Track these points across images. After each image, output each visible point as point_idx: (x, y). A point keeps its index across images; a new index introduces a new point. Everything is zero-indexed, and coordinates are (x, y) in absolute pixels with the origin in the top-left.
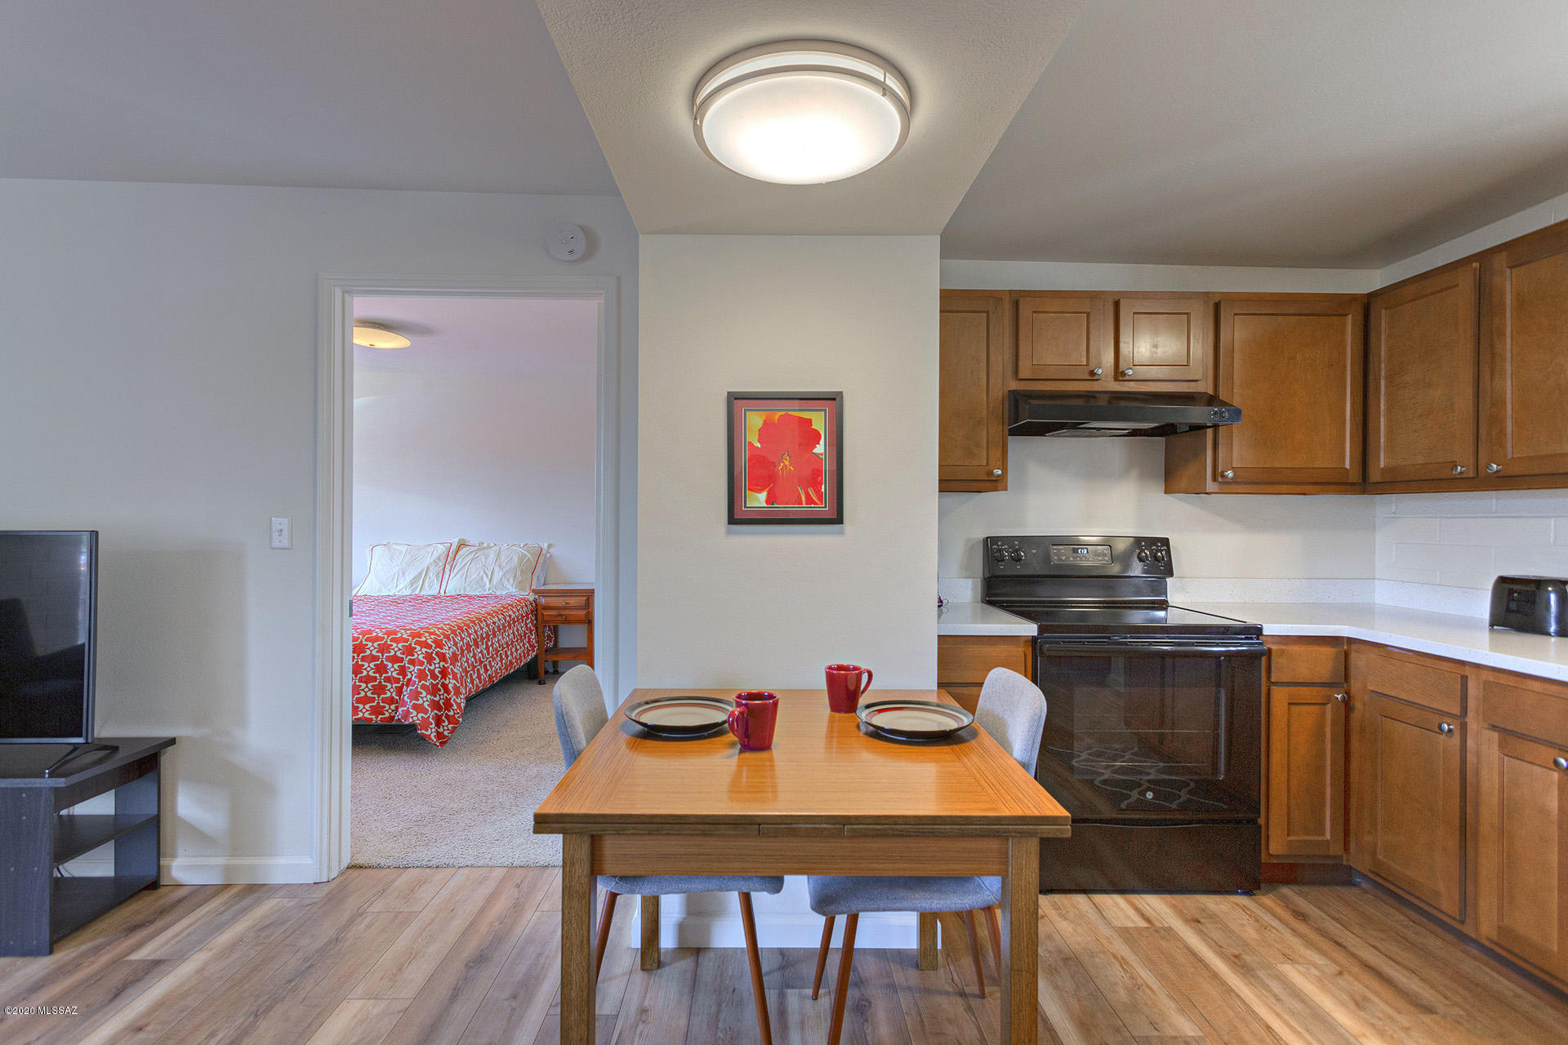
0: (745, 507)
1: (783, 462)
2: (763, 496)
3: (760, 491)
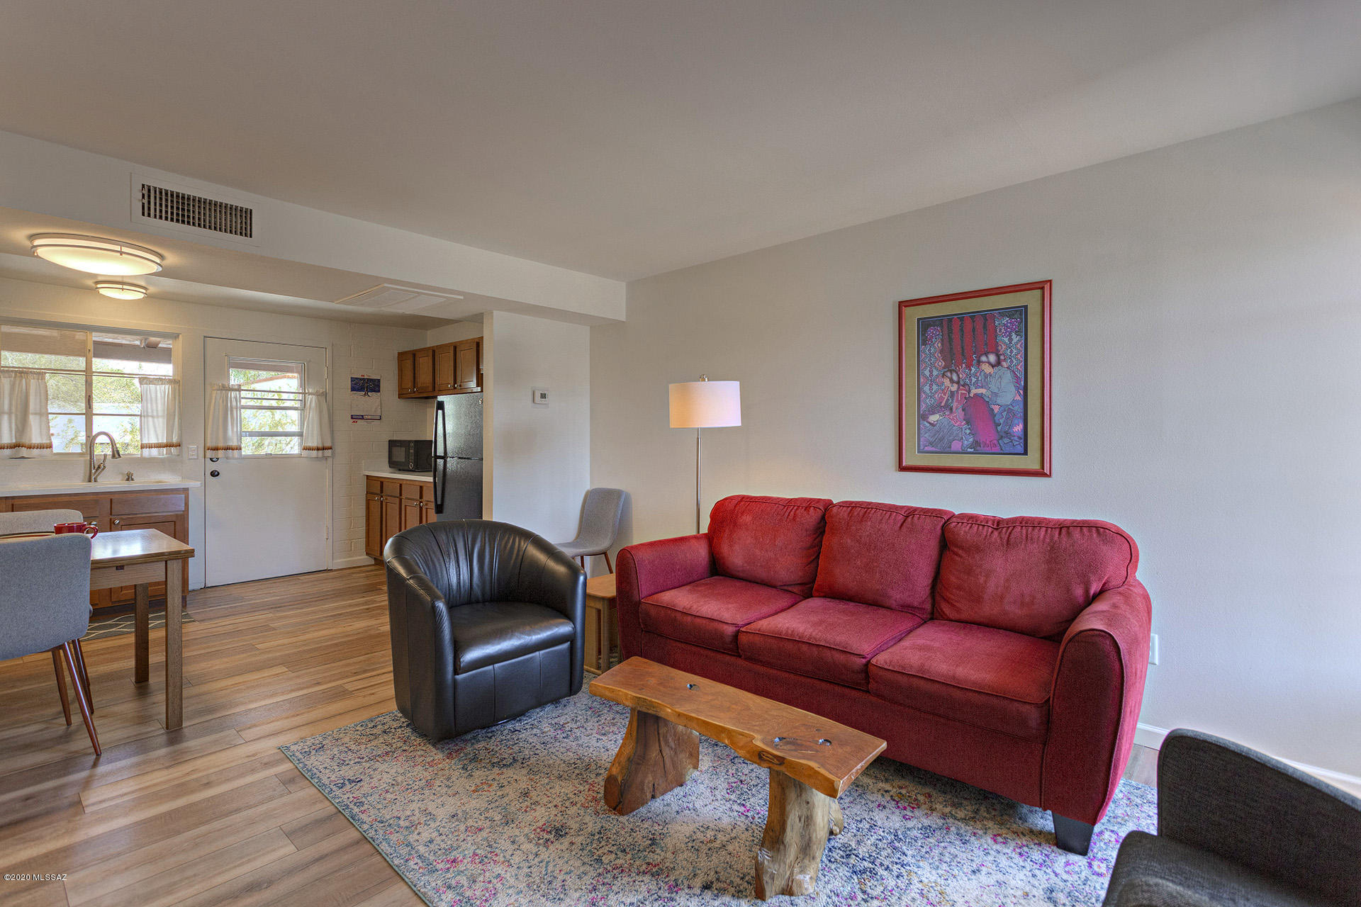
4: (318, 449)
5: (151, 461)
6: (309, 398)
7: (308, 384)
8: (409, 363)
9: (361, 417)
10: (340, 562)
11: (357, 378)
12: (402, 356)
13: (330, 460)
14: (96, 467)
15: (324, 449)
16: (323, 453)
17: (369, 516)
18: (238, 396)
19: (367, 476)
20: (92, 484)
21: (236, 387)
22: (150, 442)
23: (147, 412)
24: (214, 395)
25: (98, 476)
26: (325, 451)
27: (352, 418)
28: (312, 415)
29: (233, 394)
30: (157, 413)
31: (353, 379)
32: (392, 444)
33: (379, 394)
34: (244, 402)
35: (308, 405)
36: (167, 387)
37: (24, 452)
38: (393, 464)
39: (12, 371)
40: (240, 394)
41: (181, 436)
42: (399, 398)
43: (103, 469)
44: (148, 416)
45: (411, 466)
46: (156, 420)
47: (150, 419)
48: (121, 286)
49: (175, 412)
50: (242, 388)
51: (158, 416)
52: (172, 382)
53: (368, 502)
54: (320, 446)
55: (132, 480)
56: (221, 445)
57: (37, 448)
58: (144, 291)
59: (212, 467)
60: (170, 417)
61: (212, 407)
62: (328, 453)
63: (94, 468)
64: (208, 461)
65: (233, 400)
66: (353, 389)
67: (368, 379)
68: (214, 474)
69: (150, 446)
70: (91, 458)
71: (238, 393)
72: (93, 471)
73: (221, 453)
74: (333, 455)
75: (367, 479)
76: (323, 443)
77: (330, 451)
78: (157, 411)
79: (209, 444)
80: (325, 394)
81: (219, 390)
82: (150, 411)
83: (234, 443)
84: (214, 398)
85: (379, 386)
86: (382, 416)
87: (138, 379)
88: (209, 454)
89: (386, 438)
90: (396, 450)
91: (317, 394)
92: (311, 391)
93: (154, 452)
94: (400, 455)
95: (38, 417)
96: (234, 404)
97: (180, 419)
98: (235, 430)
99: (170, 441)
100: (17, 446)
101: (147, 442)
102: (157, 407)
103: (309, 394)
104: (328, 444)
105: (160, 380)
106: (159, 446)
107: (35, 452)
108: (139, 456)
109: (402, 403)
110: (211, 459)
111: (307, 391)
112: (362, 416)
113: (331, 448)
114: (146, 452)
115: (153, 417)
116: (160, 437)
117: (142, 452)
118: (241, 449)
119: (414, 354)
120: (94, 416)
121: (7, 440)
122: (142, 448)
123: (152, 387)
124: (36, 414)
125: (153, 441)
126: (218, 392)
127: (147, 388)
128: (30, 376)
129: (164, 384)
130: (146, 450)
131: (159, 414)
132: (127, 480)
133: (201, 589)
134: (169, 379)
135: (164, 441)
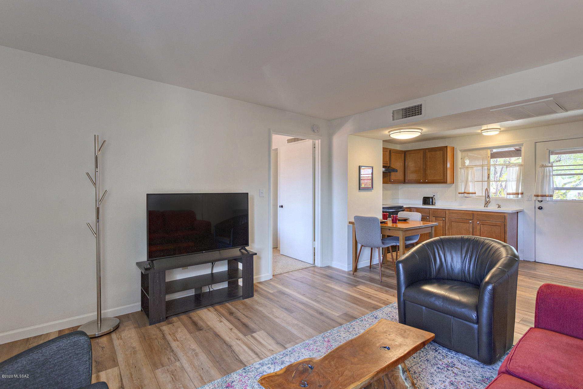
5: (510, 200)
18: (551, 169)
20: (486, 208)
21: (550, 165)
24: (539, 170)
25: (488, 205)
29: (549, 169)
34: (555, 173)
36: (517, 168)
37: (466, 195)
39: (465, 168)
40: (552, 169)
41: (522, 190)
44: (509, 181)
46: (512, 182)
47: (510, 182)
49: (520, 179)
50: (553, 166)
51: (513, 181)
52: (520, 165)
55: (500, 207)
56: (540, 194)
58: (499, 130)
59: (539, 204)
60: (518, 181)
64: (537, 202)
68: (540, 208)
69: (510, 194)
71: (551, 168)
72: (486, 203)
73: (543, 198)
79: (535, 194)
82: (510, 179)
83: (549, 193)
88: (537, 199)
93: (511, 196)
95: (472, 183)
97: (523, 182)
99: (517, 192)
100: (464, 193)
101: (509, 192)
102: (513, 177)
105: (515, 165)
106: (513, 194)
107: (471, 195)
108: (506, 198)
114: (509, 196)
115: (511, 181)
116: (513, 191)
118: (553, 197)
120: (491, 182)
121: (463, 191)
122: (507, 194)
123: (511, 168)
124: (471, 182)
125: (511, 192)
126: (540, 168)
127: (509, 170)
128: (469, 169)
129: (517, 167)
130: (508, 196)
131: (514, 180)
132: (498, 207)
133: (533, 262)
134: (518, 165)
135: (515, 192)
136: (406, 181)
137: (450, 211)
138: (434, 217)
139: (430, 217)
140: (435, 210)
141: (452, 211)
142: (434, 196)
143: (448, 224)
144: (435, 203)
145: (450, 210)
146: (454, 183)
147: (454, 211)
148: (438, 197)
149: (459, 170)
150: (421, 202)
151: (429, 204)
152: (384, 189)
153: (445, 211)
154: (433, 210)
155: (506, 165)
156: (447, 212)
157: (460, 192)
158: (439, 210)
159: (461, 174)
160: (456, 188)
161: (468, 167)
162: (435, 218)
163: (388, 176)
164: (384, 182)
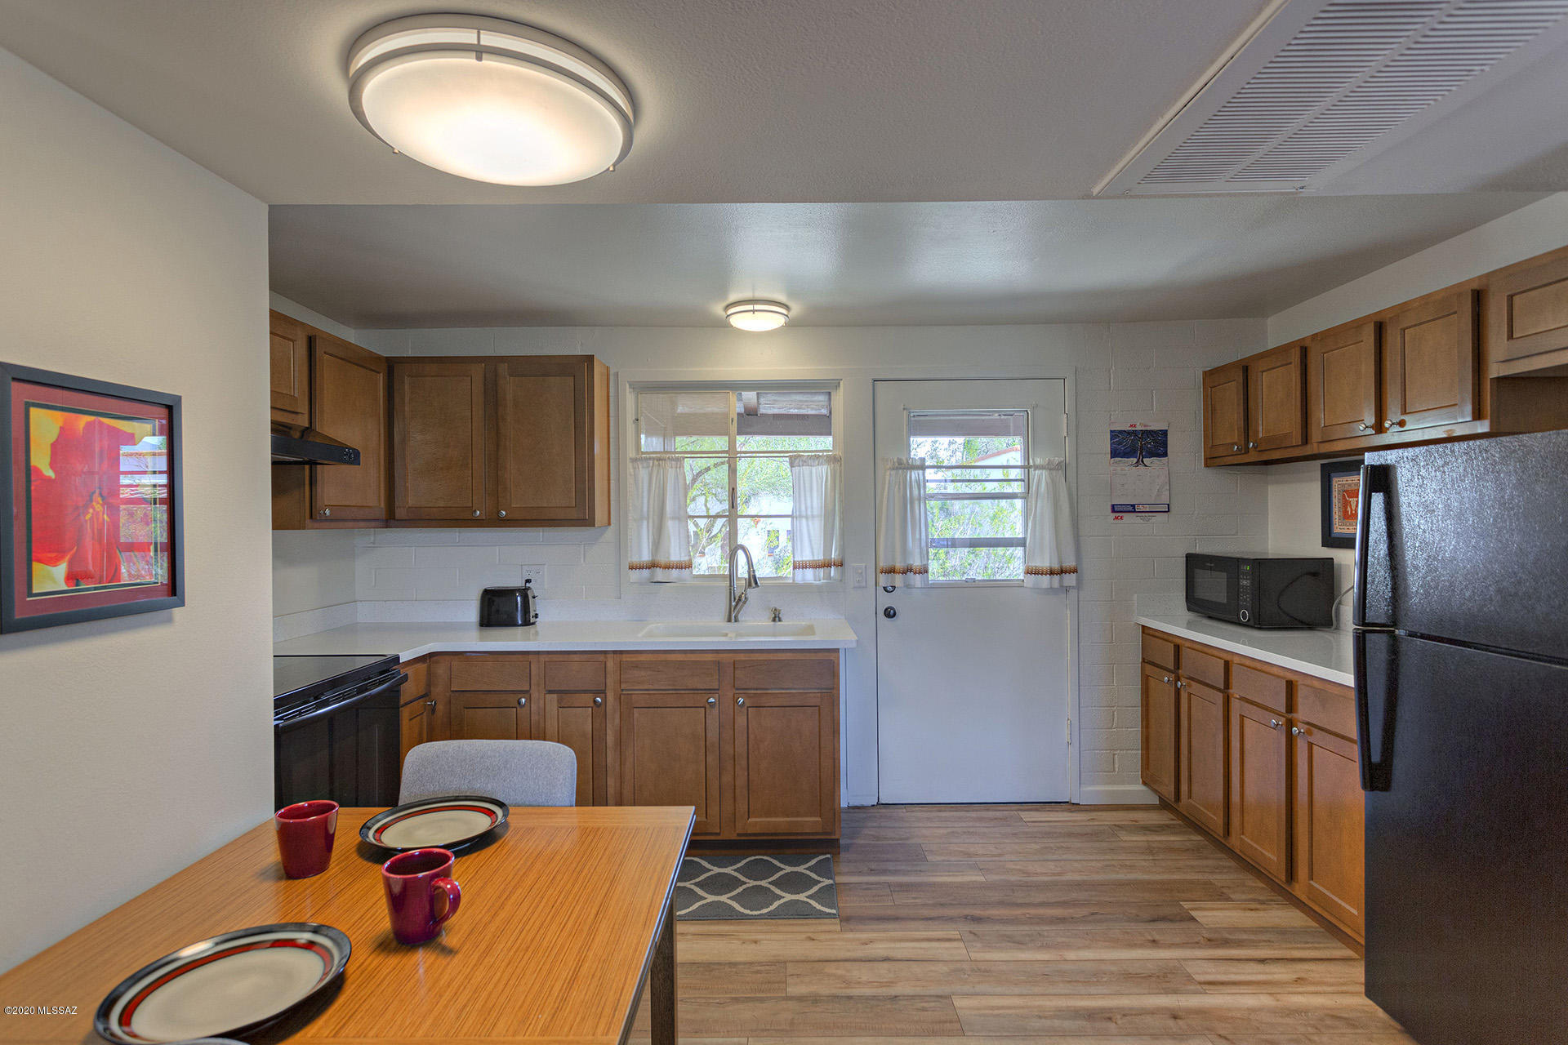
0: (31, 595)
1: (94, 508)
2: (60, 570)
3: (54, 562)
4: (1052, 573)
5: (805, 589)
6: (1036, 474)
7: (1034, 449)
8: (1231, 391)
9: (1131, 509)
10: (1093, 792)
11: (1121, 432)
12: (1213, 377)
13: (1073, 594)
14: (737, 598)
15: (1062, 571)
16: (1061, 581)
17: (1147, 704)
18: (921, 478)
19: (1143, 626)
21: (918, 463)
22: (804, 559)
23: (800, 511)
24: (887, 477)
25: (738, 612)
26: (1066, 576)
27: (1113, 511)
28: (1044, 506)
29: (914, 474)
30: (812, 512)
31: (1114, 434)
32: (1194, 562)
33: (1164, 460)
35: (1033, 488)
36: (825, 469)
37: (660, 574)
38: (1196, 604)
39: (650, 458)
40: (924, 474)
41: (843, 549)
42: (1206, 465)
43: (745, 603)
44: (801, 516)
45: (1245, 614)
46: (811, 523)
47: (804, 520)
48: (750, 307)
49: (834, 511)
50: (927, 464)
51: (813, 518)
52: (832, 460)
53: (1145, 680)
54: (1056, 566)
55: (780, 620)
56: (899, 565)
57: (677, 568)
58: (783, 311)
59: (886, 601)
60: (828, 518)
61: (885, 500)
62: (1070, 580)
63: (735, 599)
64: (881, 590)
65: (915, 485)
66: (1115, 454)
67: (1143, 432)
68: (890, 613)
69: (804, 566)
70: (731, 586)
71: (921, 472)
72: (734, 604)
73: (898, 580)
74: (1079, 586)
75: (1143, 632)
76: (1060, 562)
77: (1073, 575)
78: (812, 508)
79: (882, 564)
80: (1063, 467)
81: (893, 469)
82: (803, 508)
83: (916, 562)
84: (887, 482)
85: (1165, 444)
86: (1172, 507)
87: (787, 459)
88: (883, 580)
89: (1181, 550)
90: (1203, 577)
91: (1049, 467)
92: (1038, 461)
93: (809, 575)
94: (1214, 587)
95: (677, 522)
96: (916, 492)
97: (842, 520)
98: (918, 536)
99: (828, 557)
100: (653, 565)
101: (800, 559)
102: (812, 502)
103: (1037, 467)
104: (1070, 563)
105: (816, 457)
106: (815, 566)
107: (675, 573)
108: (791, 581)
109: (1211, 475)
110: (885, 588)
111: (1031, 463)
112: (1133, 506)
113: (1075, 571)
114: (799, 575)
115: (807, 517)
116: (816, 551)
117: (794, 574)
118: (927, 572)
119: (1245, 369)
120: (739, 520)
121: (646, 557)
122: (794, 568)
123: (806, 469)
124: (674, 518)
125: (807, 557)
126: (893, 472)
127: (800, 472)
128: (668, 464)
129: (822, 464)
130: (799, 572)
131: (815, 513)
132: (774, 620)
133: (873, 806)
134: (827, 456)
135: (821, 557)
136: (400, 513)
137: (625, 658)
138: (550, 692)
139: (535, 695)
140: (555, 658)
141: (634, 658)
142: (528, 581)
143: (617, 721)
144: (536, 616)
145: (621, 652)
146: (609, 524)
147: (642, 658)
148: (546, 587)
149: (630, 465)
150: (471, 613)
151: (510, 623)
152: (281, 556)
153: (601, 658)
154: (543, 658)
155: (790, 457)
156: (610, 664)
157: (635, 560)
158: (575, 658)
159: (638, 485)
160: (620, 545)
161: (664, 456)
162: (555, 696)
163: (302, 485)
164: (279, 523)
